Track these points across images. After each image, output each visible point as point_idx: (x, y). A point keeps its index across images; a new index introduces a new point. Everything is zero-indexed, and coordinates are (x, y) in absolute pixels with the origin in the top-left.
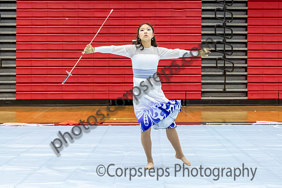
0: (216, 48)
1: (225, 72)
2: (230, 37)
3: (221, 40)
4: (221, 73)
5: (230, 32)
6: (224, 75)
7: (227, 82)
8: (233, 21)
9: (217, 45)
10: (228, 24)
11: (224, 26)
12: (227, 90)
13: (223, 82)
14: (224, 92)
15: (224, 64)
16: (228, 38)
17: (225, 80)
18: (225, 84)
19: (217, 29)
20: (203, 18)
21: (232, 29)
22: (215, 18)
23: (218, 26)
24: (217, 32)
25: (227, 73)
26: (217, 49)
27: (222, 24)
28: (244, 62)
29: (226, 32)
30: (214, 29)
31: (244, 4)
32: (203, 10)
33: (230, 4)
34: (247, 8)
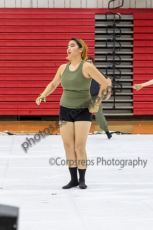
0: (106, 72)
1: (114, 92)
3: (111, 66)
5: (119, 59)
6: (114, 95)
8: (121, 50)
9: (108, 70)
10: (117, 53)
11: (114, 54)
12: (116, 107)
14: (114, 109)
15: (114, 86)
16: (117, 64)
18: (114, 102)
19: (108, 56)
20: (96, 48)
22: (106, 48)
23: (109, 54)
24: (108, 59)
25: (116, 94)
26: (108, 73)
28: (130, 84)
30: (105, 56)
31: (131, 36)
32: (96, 41)
33: (119, 36)
34: (132, 39)
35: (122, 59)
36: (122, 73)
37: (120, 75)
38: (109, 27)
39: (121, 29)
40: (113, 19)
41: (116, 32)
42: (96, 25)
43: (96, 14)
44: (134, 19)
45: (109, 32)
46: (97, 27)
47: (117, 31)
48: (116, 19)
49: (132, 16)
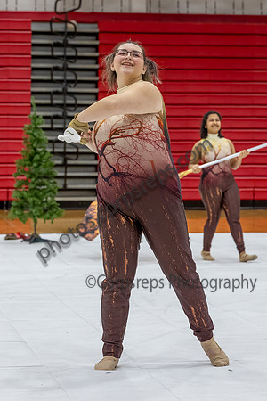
0: (52, 124)
1: (65, 160)
2: (72, 109)
3: (60, 114)
4: (60, 162)
5: (73, 102)
6: (65, 165)
7: (68, 174)
8: (78, 85)
9: (54, 121)
10: (70, 90)
11: (65, 93)
12: (69, 187)
13: (63, 174)
14: (65, 189)
15: (65, 148)
16: (70, 111)
17: (66, 172)
18: (65, 178)
19: (54, 97)
20: (34, 81)
21: (77, 97)
22: (51, 81)
23: (56, 93)
24: (55, 102)
25: (69, 162)
26: (55, 126)
27: (60, 90)
29: (68, 102)
30: (49, 97)
31: (94, 61)
32: (34, 69)
33: (73, 61)
34: (97, 67)
35: (79, 102)
38: (57, 45)
39: (78, 49)
40: (63, 30)
41: (68, 54)
42: (33, 41)
43: (33, 21)
44: (100, 32)
45: (55, 54)
46: (34, 45)
47: (71, 53)
48: (68, 30)
49: (96, 25)
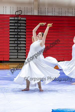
1: (18, 51)
7: (18, 54)
8: (21, 33)
9: (15, 41)
15: (18, 48)
22: (14, 32)
28: (24, 47)
29: (18, 37)
30: (14, 35)
31: (25, 27)
33: (20, 27)
34: (26, 28)
35: (21, 37)
36: (21, 43)
37: (20, 43)
38: (16, 23)
39: (21, 24)
40: (17, 19)
42: (10, 22)
43: (10, 17)
44: (26, 20)
45: (15, 25)
47: (19, 25)
48: (19, 19)
49: (25, 18)
